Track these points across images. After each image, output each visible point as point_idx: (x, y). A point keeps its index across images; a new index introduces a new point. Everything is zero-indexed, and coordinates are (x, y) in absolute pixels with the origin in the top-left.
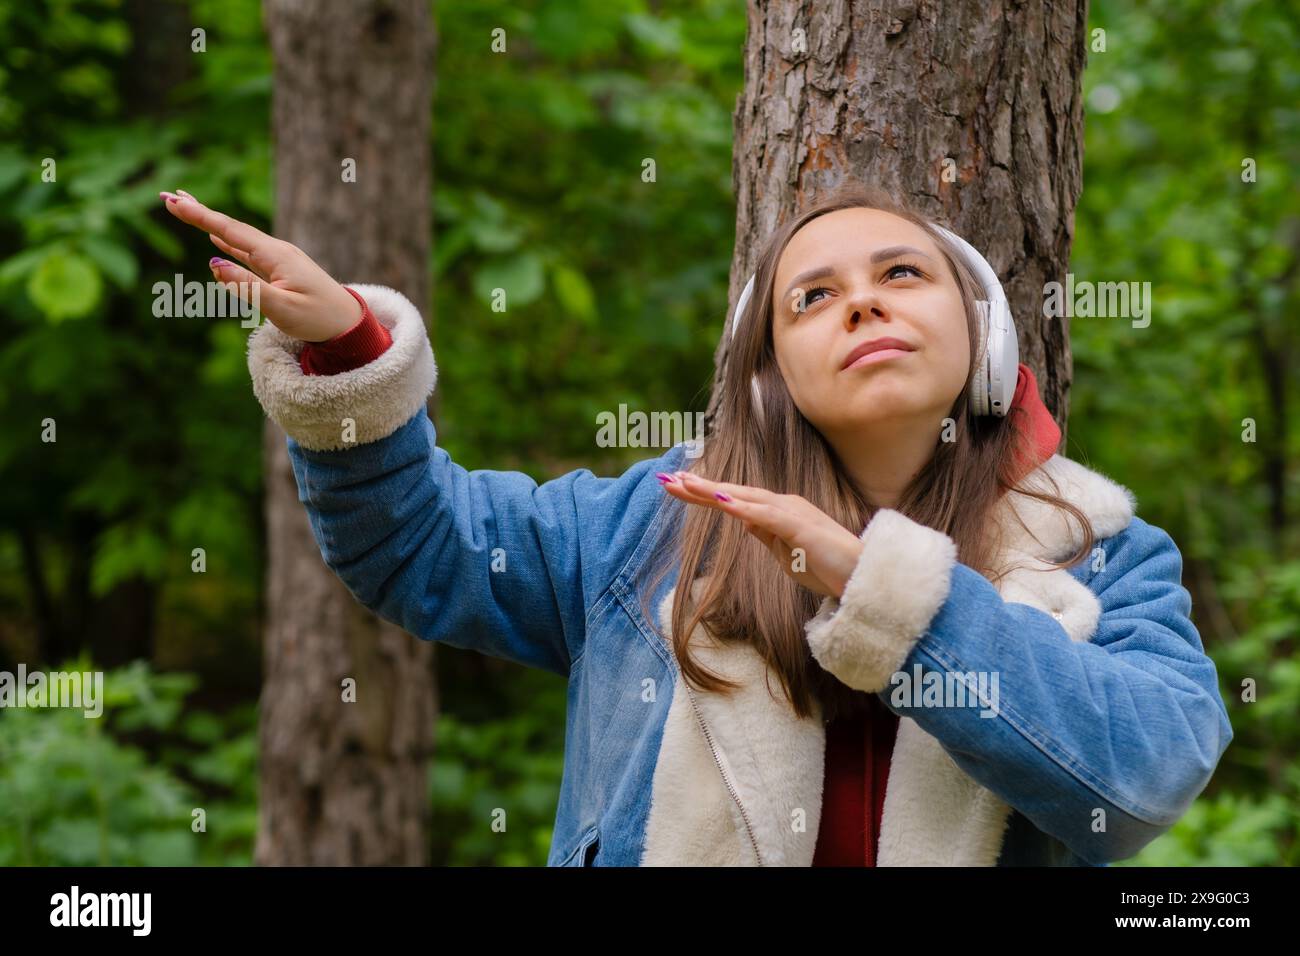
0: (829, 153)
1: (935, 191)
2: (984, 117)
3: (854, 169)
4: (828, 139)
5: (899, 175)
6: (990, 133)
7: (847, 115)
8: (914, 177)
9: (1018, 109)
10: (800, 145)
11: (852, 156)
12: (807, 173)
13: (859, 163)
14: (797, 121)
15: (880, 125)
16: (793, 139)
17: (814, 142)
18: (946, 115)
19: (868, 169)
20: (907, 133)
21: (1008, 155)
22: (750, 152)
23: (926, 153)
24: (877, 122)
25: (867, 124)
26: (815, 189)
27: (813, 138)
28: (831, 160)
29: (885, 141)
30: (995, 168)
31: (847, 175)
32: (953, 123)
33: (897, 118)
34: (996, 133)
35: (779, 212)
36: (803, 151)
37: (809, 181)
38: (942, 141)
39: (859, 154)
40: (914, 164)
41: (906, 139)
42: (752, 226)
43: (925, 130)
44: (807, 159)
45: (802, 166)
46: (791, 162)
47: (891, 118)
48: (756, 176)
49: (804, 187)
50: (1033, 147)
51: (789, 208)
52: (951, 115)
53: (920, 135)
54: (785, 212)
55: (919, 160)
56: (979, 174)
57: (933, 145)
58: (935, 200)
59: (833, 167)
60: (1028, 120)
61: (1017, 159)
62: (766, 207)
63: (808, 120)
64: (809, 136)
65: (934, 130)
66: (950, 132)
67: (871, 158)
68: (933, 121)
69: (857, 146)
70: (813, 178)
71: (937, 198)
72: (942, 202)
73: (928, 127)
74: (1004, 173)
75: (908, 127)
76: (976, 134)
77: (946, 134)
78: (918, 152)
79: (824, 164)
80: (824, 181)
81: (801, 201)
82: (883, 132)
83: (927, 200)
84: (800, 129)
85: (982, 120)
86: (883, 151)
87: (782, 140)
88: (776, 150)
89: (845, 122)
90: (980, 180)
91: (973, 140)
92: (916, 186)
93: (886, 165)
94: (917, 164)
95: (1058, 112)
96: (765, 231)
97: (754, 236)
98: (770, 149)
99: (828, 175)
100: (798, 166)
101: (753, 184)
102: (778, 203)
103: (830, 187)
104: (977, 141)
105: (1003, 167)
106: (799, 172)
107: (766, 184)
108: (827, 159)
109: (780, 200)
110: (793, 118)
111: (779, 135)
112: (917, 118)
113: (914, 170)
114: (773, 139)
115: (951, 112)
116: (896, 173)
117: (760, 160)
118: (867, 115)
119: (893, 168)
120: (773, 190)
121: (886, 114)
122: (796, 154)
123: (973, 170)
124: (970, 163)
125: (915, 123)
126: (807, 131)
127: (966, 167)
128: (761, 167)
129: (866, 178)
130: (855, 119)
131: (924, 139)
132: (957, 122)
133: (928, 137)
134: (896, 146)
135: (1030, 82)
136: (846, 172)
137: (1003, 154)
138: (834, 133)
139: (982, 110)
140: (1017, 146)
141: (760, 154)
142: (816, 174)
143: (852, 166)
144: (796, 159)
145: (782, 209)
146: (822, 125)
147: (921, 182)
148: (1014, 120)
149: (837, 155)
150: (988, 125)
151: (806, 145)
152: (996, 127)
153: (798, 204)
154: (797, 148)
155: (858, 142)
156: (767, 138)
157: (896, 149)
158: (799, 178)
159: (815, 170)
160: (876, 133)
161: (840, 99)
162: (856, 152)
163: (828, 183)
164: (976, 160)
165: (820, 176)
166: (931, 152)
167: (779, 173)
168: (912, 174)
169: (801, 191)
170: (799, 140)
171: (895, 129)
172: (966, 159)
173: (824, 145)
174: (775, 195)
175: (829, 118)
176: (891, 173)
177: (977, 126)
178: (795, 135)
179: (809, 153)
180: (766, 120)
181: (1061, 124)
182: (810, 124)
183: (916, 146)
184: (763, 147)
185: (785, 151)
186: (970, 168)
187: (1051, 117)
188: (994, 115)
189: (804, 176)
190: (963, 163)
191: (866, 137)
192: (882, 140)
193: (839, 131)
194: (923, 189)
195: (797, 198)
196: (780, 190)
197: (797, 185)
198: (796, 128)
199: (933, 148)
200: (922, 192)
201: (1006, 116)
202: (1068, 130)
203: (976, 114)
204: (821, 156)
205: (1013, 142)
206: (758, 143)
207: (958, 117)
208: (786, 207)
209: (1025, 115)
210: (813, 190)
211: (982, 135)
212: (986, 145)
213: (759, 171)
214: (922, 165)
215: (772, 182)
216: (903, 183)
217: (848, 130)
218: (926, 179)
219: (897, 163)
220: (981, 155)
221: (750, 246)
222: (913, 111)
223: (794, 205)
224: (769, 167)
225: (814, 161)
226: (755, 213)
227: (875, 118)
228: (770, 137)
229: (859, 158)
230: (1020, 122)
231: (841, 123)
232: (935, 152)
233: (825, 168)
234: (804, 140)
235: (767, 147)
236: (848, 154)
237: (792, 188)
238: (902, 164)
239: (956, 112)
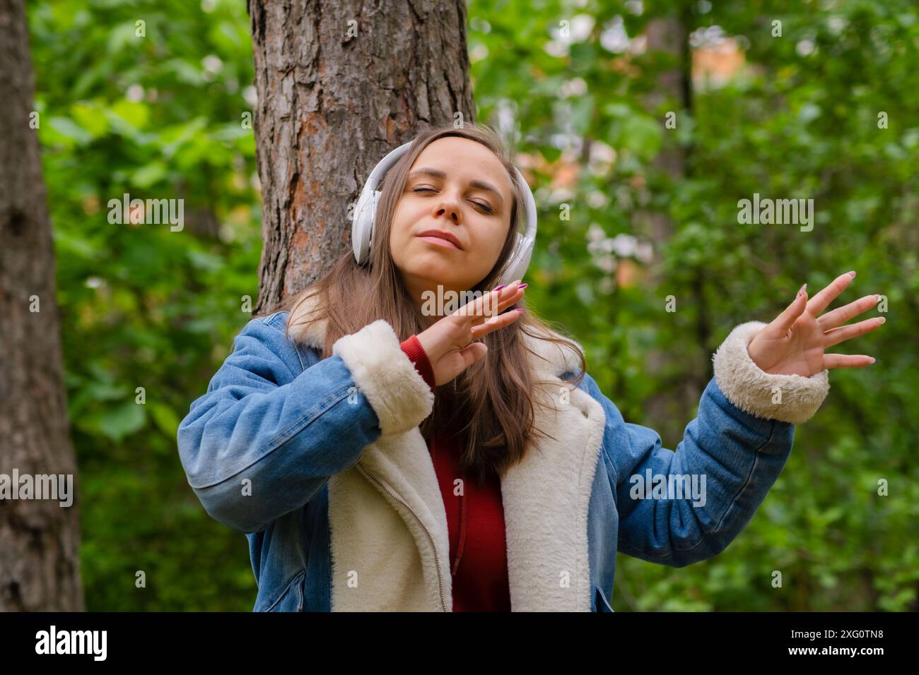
0: (315, 123)
1: (385, 137)
2: (410, 91)
3: (332, 130)
4: (313, 114)
5: (361, 130)
6: (415, 99)
7: (323, 96)
8: (371, 130)
9: (431, 85)
10: (296, 122)
11: (330, 121)
12: (303, 138)
13: (334, 125)
14: (292, 107)
15: (345, 100)
16: (291, 119)
17: (305, 118)
18: (385, 89)
19: (340, 129)
20: (363, 103)
21: (428, 113)
22: (265, 138)
23: (376, 113)
24: (343, 99)
25: (337, 100)
26: (309, 147)
27: (304, 116)
28: (317, 128)
29: (350, 109)
30: (421, 121)
31: (329, 134)
32: (390, 93)
33: (355, 95)
34: (418, 99)
35: (288, 166)
36: (298, 125)
37: (304, 143)
38: (385, 106)
39: (334, 120)
40: (369, 122)
41: (363, 107)
42: (272, 183)
43: (374, 100)
44: (301, 129)
45: (299, 134)
46: (292, 133)
47: (351, 95)
48: (270, 150)
49: (301, 148)
50: (443, 109)
51: (294, 162)
52: (388, 89)
53: (371, 103)
54: (291, 165)
55: (372, 118)
56: (411, 126)
57: (380, 108)
58: (385, 143)
59: (319, 132)
60: (438, 92)
61: (434, 116)
62: (279, 167)
63: (299, 105)
64: (301, 115)
65: (379, 98)
66: (389, 99)
67: (341, 122)
68: (378, 94)
69: (332, 114)
70: (307, 141)
71: (386, 141)
72: (390, 144)
73: (376, 98)
74: (426, 124)
75: (363, 99)
76: (406, 101)
77: (387, 100)
78: (371, 114)
79: (312, 131)
80: (314, 141)
81: (300, 156)
82: (347, 104)
83: (381, 144)
84: (295, 112)
85: (409, 92)
86: (349, 116)
87: (284, 121)
88: (281, 128)
89: (322, 102)
90: (412, 129)
91: (404, 105)
92: (373, 135)
93: (352, 124)
94: (372, 122)
95: (457, 90)
96: (280, 182)
97: (273, 188)
98: (277, 129)
99: (316, 137)
100: (296, 136)
101: (269, 157)
102: (286, 161)
103: (318, 145)
104: (407, 105)
105: (425, 120)
106: (298, 139)
107: (277, 151)
108: (314, 127)
109: (288, 159)
110: (290, 105)
111: (282, 118)
112: (368, 92)
113: (370, 126)
114: (279, 122)
115: (389, 87)
116: (359, 129)
117: (272, 139)
118: (336, 95)
119: (356, 126)
120: (282, 153)
121: (347, 93)
122: (294, 127)
123: (407, 124)
124: (404, 119)
125: (367, 97)
126: (299, 113)
127: (402, 121)
128: (273, 142)
129: (340, 135)
130: (329, 98)
131: (374, 105)
132: (393, 93)
133: (376, 103)
134: (356, 112)
135: (436, 68)
136: (328, 132)
137: (424, 111)
138: (316, 109)
139: (408, 86)
140: (433, 108)
141: (271, 135)
142: (308, 138)
143: (330, 128)
144: (294, 131)
145: (290, 163)
146: (308, 107)
147: (375, 133)
148: (429, 92)
149: (320, 123)
150: (413, 95)
151: (300, 121)
152: (418, 95)
153: (299, 159)
154: (294, 124)
155: (332, 112)
156: (274, 124)
157: (357, 114)
158: (298, 142)
159: (308, 135)
160: (343, 105)
161: (317, 87)
162: (332, 119)
163: (317, 142)
164: (408, 117)
165: (311, 139)
166: (379, 112)
167: (285, 143)
168: (369, 129)
169: (300, 151)
170: (295, 119)
171: (354, 101)
172: (402, 117)
173: (311, 119)
174: (284, 157)
175: (312, 101)
176: (355, 129)
177: (406, 95)
178: (292, 116)
179: (302, 126)
180: (273, 112)
181: (459, 97)
182: (301, 107)
183: (369, 111)
184: (273, 130)
185: (287, 127)
186: (405, 122)
187: (452, 94)
188: (416, 88)
189: (301, 141)
190: (401, 119)
191: (337, 109)
192: (347, 109)
193: (320, 108)
194: (377, 137)
195: (299, 155)
196: (287, 152)
197: (297, 147)
198: (292, 112)
199: (380, 110)
200: (376, 139)
201: (423, 89)
202: (464, 102)
203: (404, 88)
204: (310, 125)
205: (430, 106)
206: (269, 129)
207: (393, 90)
208: (291, 162)
209: (435, 89)
210: (307, 149)
211: (410, 102)
212: (413, 107)
213: (272, 145)
214: (375, 122)
215: (281, 149)
216: (364, 134)
217: (325, 105)
218: (378, 130)
219: (358, 123)
220: (411, 114)
221: (271, 195)
222: (364, 88)
223: (297, 160)
224: (278, 140)
225: (306, 130)
226: (273, 175)
227: (341, 96)
228: (277, 121)
229: (334, 122)
230: (433, 93)
231: (320, 102)
232: (381, 113)
233: (314, 133)
234: (298, 118)
235: (275, 129)
236: (327, 121)
237: (294, 149)
238: (362, 123)
239: (392, 87)
